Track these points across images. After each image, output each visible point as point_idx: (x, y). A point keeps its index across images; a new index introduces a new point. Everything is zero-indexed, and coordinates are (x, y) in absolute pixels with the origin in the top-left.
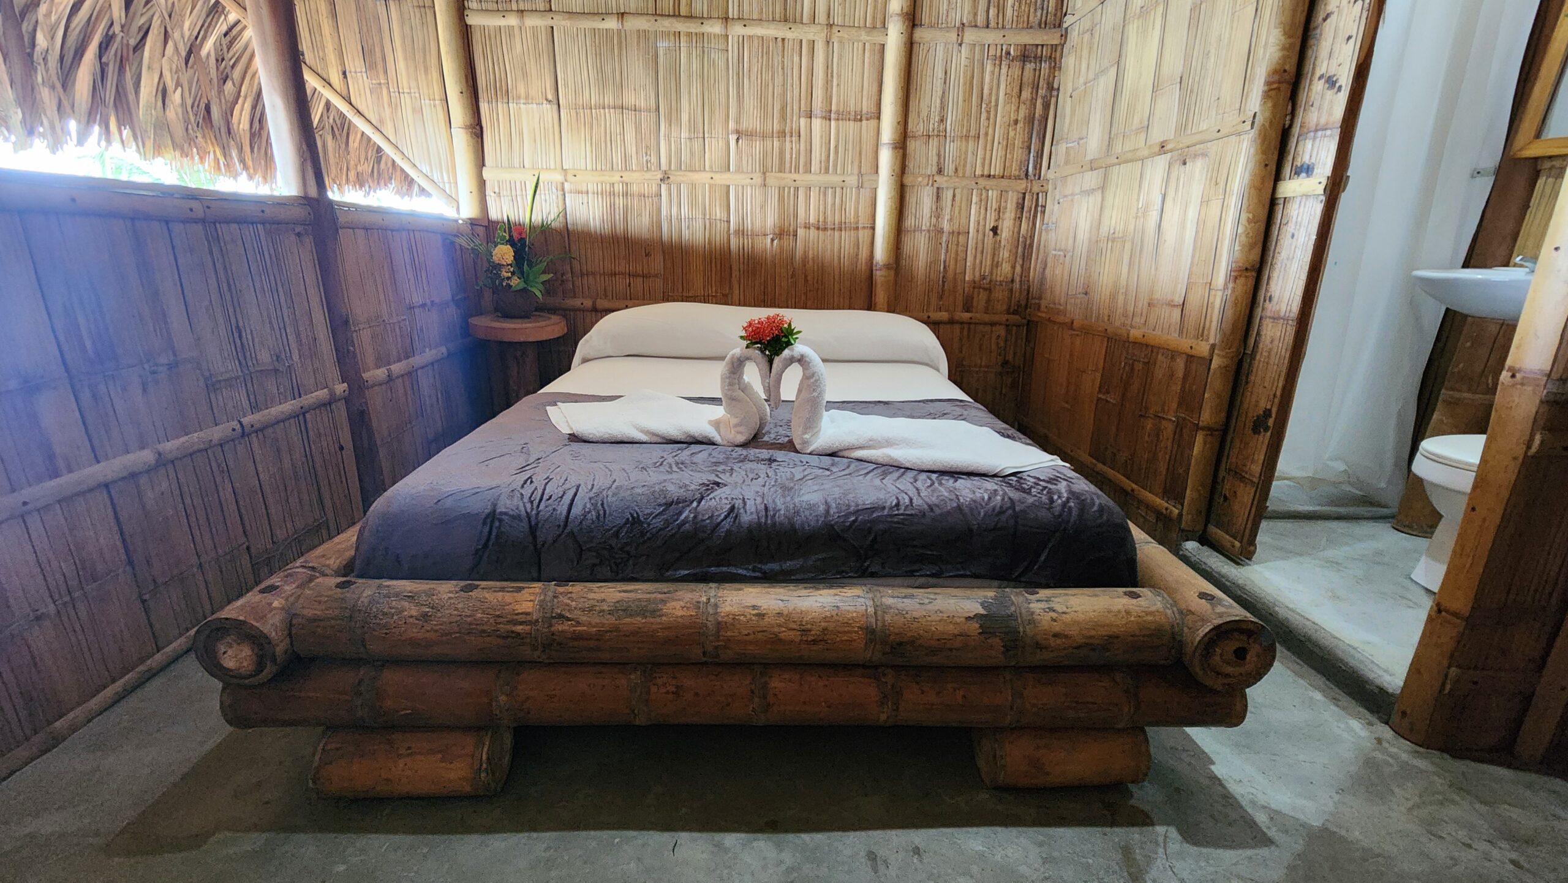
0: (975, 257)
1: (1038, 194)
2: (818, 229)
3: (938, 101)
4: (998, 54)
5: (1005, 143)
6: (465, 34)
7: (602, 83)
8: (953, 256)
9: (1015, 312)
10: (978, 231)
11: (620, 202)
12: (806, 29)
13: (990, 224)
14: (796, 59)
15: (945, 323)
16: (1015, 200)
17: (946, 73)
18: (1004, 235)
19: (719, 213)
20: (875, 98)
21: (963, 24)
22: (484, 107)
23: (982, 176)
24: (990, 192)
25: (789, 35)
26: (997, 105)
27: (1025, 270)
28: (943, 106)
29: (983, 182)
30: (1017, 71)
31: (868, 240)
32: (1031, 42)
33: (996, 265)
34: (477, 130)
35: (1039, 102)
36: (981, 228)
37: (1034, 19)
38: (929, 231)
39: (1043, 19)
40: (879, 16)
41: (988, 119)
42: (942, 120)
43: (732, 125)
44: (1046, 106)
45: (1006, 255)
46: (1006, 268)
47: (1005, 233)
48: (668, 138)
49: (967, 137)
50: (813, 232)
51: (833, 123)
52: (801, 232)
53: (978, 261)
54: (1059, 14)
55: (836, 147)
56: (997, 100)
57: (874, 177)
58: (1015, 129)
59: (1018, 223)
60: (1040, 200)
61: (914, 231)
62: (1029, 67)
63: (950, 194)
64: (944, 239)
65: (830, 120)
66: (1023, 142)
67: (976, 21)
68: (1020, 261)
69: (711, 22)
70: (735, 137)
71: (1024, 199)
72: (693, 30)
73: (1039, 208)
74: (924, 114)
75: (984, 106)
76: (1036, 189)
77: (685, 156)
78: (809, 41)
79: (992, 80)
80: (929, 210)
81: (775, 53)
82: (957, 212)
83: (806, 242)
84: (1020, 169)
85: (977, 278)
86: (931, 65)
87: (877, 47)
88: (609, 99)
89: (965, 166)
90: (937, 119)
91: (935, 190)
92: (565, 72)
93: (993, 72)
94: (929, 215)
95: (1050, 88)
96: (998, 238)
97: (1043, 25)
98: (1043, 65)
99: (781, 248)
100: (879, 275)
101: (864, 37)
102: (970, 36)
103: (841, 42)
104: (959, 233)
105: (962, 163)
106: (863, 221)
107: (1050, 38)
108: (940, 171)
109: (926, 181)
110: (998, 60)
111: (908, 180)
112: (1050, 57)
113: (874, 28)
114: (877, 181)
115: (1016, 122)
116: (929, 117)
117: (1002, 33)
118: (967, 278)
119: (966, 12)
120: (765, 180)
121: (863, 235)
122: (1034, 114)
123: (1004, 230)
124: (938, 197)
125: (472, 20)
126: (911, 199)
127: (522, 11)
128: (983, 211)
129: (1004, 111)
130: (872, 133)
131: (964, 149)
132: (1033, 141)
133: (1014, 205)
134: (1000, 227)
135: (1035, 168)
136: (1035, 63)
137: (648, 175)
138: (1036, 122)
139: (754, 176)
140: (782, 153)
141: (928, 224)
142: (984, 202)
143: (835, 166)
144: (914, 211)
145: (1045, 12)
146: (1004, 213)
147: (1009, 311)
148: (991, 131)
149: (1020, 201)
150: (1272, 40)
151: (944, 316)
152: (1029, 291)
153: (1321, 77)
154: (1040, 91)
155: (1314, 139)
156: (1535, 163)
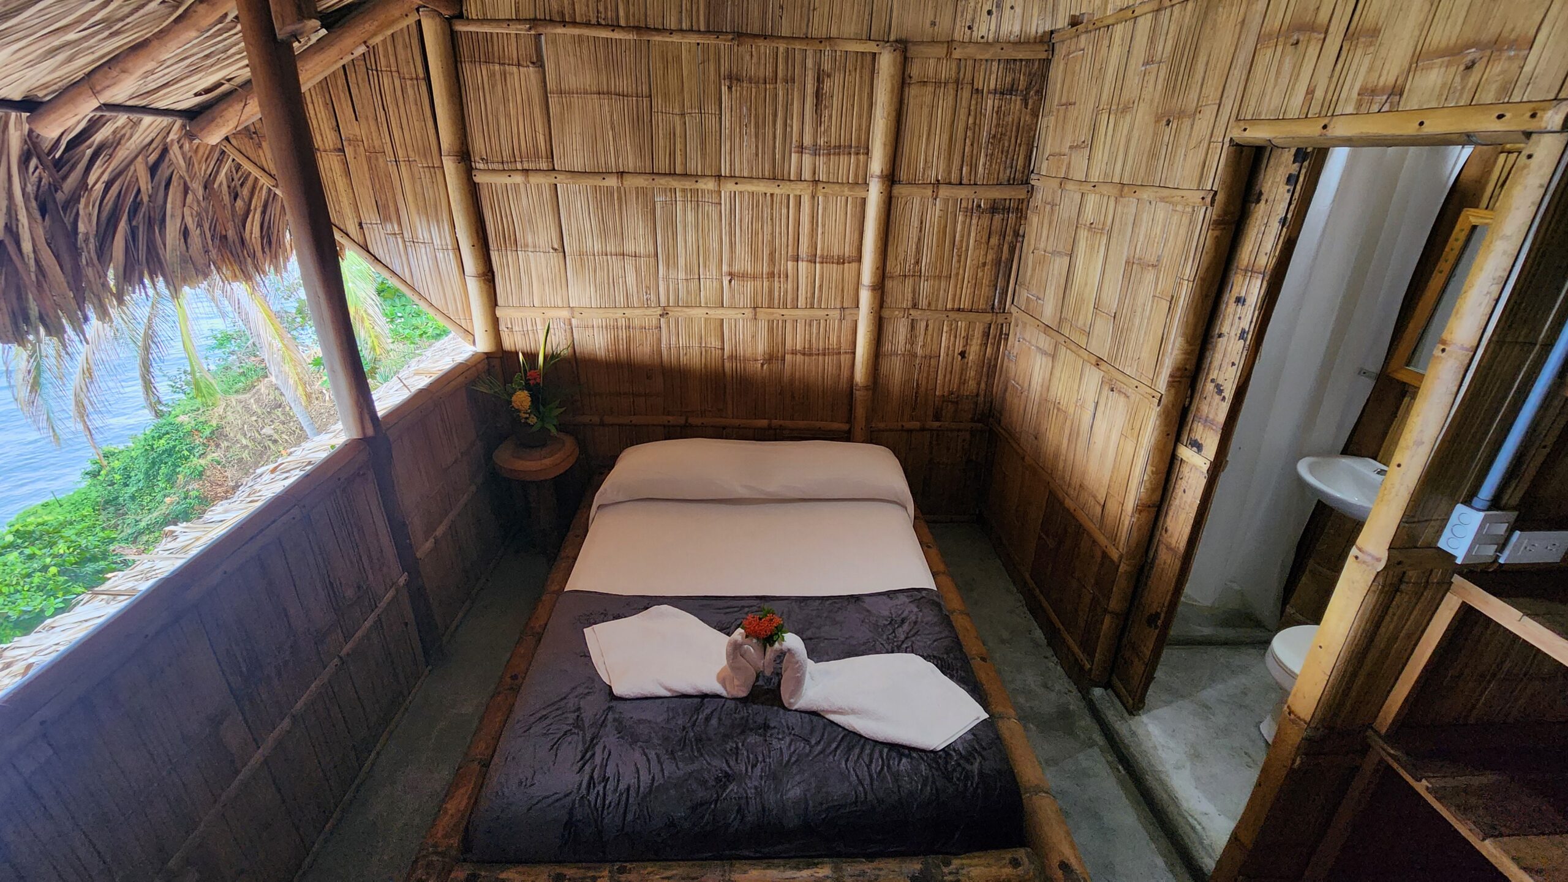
0: (945, 376)
1: (1002, 325)
2: (804, 354)
3: (914, 247)
4: (970, 207)
5: (974, 282)
6: (473, 193)
7: (604, 233)
8: (925, 375)
9: (979, 421)
10: (947, 355)
11: (623, 334)
12: (793, 186)
13: (959, 348)
14: (784, 211)
15: (917, 430)
16: (981, 328)
17: (922, 223)
18: (971, 358)
19: (714, 343)
20: (856, 244)
21: (938, 181)
22: (494, 256)
23: (953, 309)
24: (960, 323)
25: (777, 191)
26: (967, 250)
27: (989, 385)
28: (919, 251)
29: (952, 315)
30: (986, 222)
31: (848, 363)
32: (1000, 197)
33: (963, 382)
34: (488, 276)
35: (1006, 247)
36: (950, 352)
37: (1004, 177)
38: (904, 355)
39: (1012, 176)
40: (861, 173)
41: (959, 261)
42: (918, 262)
43: (725, 268)
44: (1012, 250)
45: (973, 374)
46: (972, 384)
47: (972, 357)
48: (667, 279)
49: (940, 277)
50: (799, 357)
51: (818, 265)
52: (788, 357)
53: (947, 379)
54: (1026, 172)
55: (821, 286)
56: (968, 245)
57: (854, 311)
58: (983, 271)
59: (983, 349)
60: (1004, 329)
61: (891, 356)
62: (998, 217)
63: (923, 324)
64: (917, 362)
65: (815, 263)
66: (990, 281)
67: (950, 179)
68: (984, 379)
69: (705, 180)
70: (729, 278)
71: (990, 328)
72: (688, 187)
73: (1003, 336)
74: (901, 257)
75: (955, 250)
76: (1000, 321)
77: (682, 294)
78: (796, 196)
79: (963, 228)
80: (904, 337)
81: (764, 207)
82: (929, 339)
83: (794, 365)
84: (987, 303)
85: (946, 394)
86: (908, 216)
87: (859, 201)
88: (611, 248)
89: (937, 300)
90: (912, 261)
91: (910, 322)
92: (569, 224)
93: (964, 222)
94: (904, 342)
95: (1016, 234)
96: (966, 360)
97: (1011, 182)
98: (1011, 215)
99: (770, 370)
100: (859, 395)
101: (847, 192)
102: (944, 192)
103: (825, 196)
104: (930, 357)
105: (935, 298)
106: (845, 346)
107: (1020, 193)
108: (915, 305)
109: (901, 314)
110: (969, 212)
111: (886, 313)
112: (1017, 208)
113: (857, 184)
114: (858, 315)
115: (984, 264)
116: (905, 260)
117: (973, 190)
118: (937, 393)
119: (941, 170)
120: (755, 315)
121: (845, 359)
122: (1001, 257)
123: (971, 354)
124: (913, 328)
125: (479, 178)
126: (888, 329)
127: (527, 170)
128: (952, 338)
129: (973, 255)
130: (854, 274)
131: (936, 287)
132: (999, 280)
133: (981, 332)
134: (967, 352)
135: (1000, 302)
136: (1004, 214)
137: (649, 312)
138: (1002, 264)
139: (746, 311)
140: (771, 291)
141: (903, 349)
142: (954, 331)
143: (820, 301)
144: (890, 338)
145: (1013, 170)
146: (971, 340)
147: (972, 420)
148: (961, 271)
149: (987, 330)
150: (1177, 345)
151: (916, 425)
152: (992, 403)
153: (1213, 381)
154: (1007, 238)
155: (1204, 426)
156: (1404, 385)
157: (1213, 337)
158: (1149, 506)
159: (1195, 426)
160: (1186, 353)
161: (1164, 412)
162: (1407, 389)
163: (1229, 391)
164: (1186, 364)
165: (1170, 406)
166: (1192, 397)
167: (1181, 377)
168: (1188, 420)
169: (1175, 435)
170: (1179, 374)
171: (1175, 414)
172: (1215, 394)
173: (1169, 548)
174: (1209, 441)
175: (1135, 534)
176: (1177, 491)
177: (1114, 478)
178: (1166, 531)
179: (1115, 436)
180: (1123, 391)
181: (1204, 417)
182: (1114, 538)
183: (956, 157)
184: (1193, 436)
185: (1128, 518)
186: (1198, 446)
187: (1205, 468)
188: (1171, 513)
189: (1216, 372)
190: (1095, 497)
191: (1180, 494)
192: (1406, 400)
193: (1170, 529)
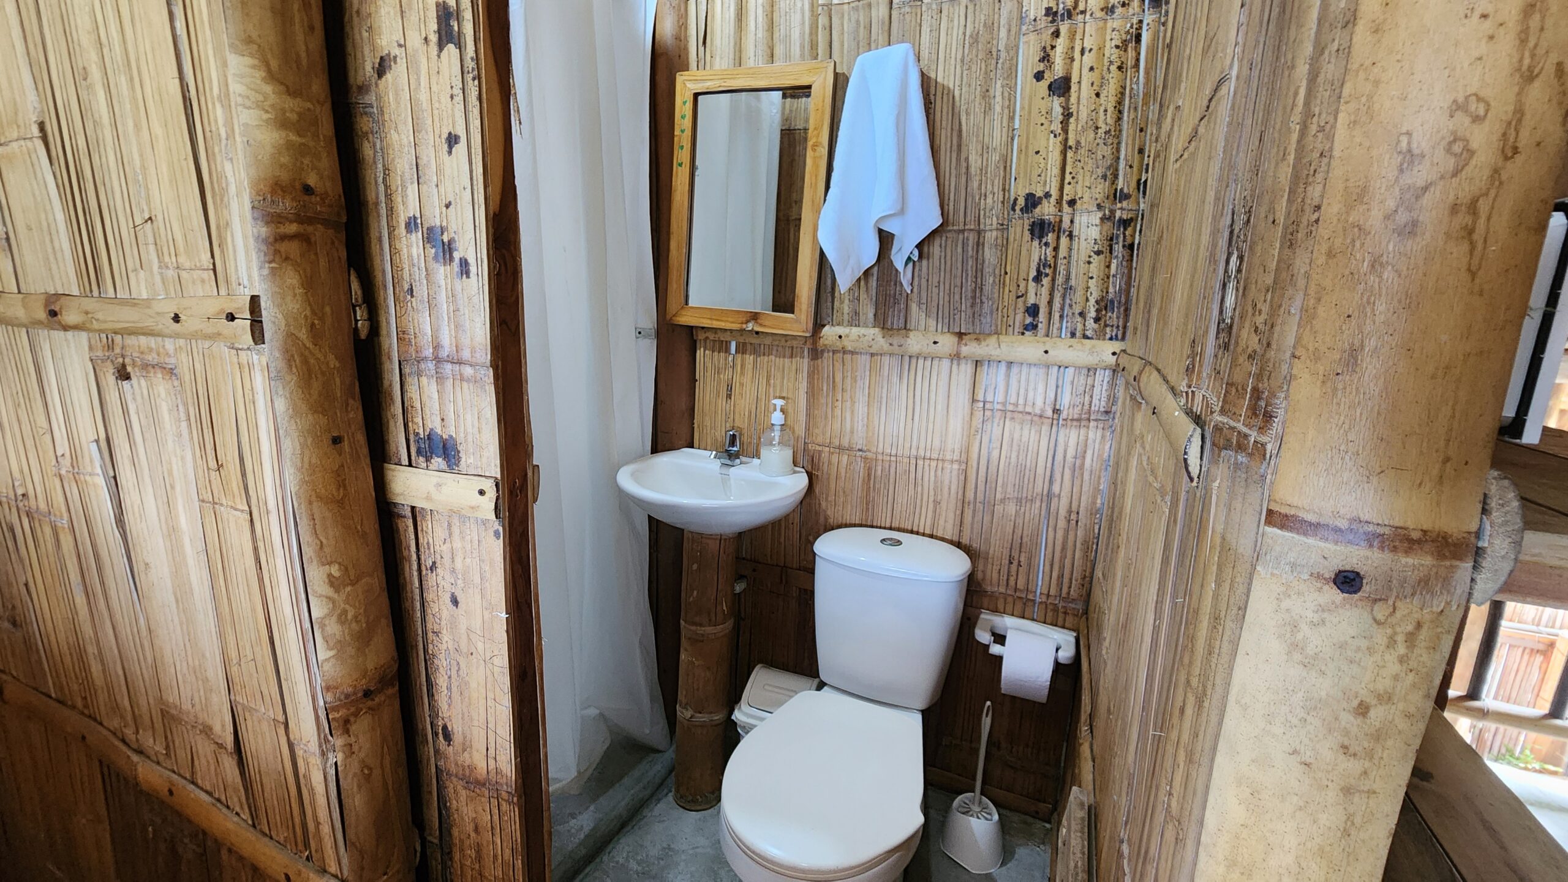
153: (412, 225)
155: (440, 379)
156: (690, 330)
157: (363, 89)
158: (367, 694)
159: (412, 392)
160: (282, 123)
161: (289, 361)
162: (695, 338)
163: (472, 245)
165: (303, 334)
166: (371, 301)
167: (300, 220)
168: (386, 383)
169: (361, 438)
170: (286, 205)
171: (333, 363)
172: (433, 265)
173: (474, 783)
174: (468, 420)
175: (357, 801)
176: (433, 608)
177: (233, 654)
178: (448, 737)
179: (187, 520)
180: (151, 358)
181: (428, 352)
184: (418, 426)
185: (316, 761)
186: (442, 450)
187: (487, 504)
188: (441, 681)
189: (412, 190)
190: (207, 731)
191: (445, 614)
192: (700, 353)
193: (457, 728)
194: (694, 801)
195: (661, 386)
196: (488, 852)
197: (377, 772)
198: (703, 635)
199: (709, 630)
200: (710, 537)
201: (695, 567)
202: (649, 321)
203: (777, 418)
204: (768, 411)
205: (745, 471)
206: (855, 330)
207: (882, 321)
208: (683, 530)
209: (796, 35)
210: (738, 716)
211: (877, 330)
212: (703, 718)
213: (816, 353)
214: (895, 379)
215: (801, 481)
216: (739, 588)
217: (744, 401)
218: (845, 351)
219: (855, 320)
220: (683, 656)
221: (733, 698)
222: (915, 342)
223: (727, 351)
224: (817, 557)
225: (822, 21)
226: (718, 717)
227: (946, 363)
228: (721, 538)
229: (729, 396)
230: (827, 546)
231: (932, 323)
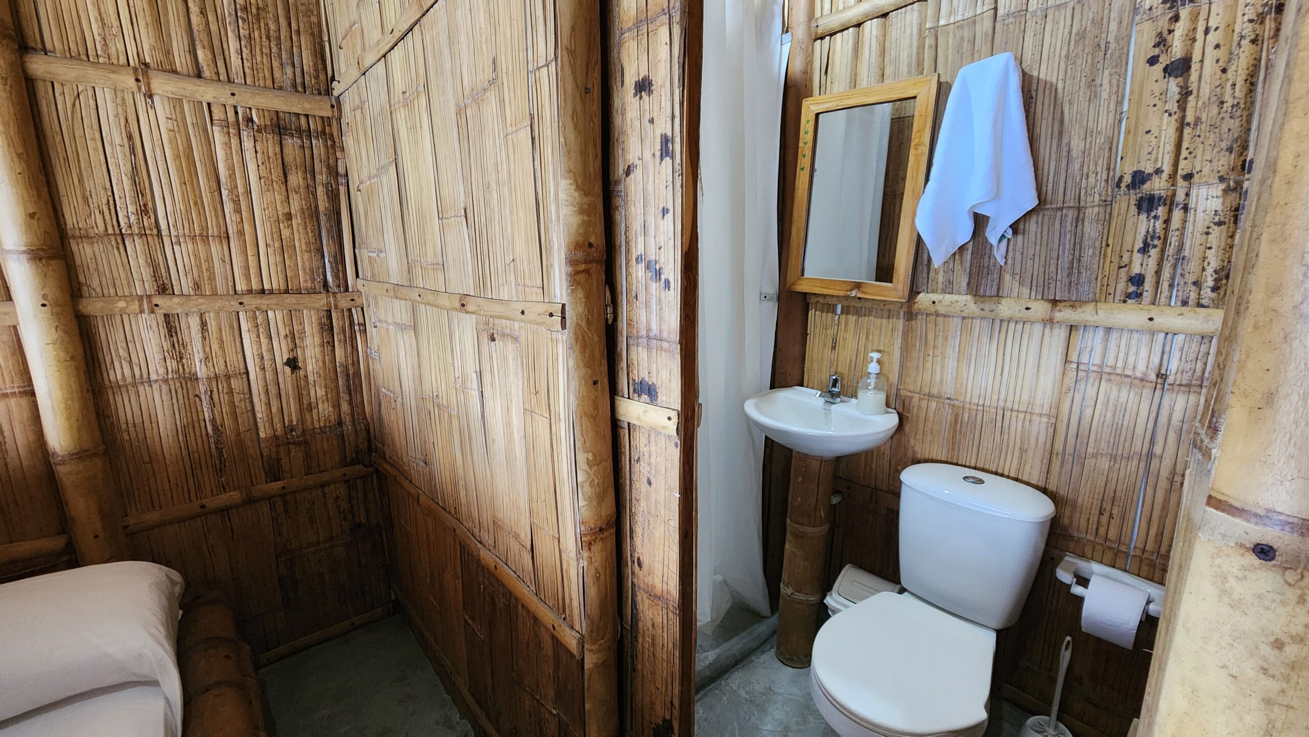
1: (350, 310)
3: (127, 183)
4: (230, 119)
5: (277, 244)
8: (226, 408)
9: (353, 463)
10: (263, 369)
13: (282, 353)
15: (237, 506)
18: (310, 368)
21: (146, 65)
23: (250, 291)
24: (271, 314)
26: (248, 193)
27: (356, 406)
28: (140, 189)
29: (252, 302)
30: (272, 148)
32: (285, 108)
33: (306, 407)
35: (320, 191)
36: (267, 364)
37: (282, 79)
38: (166, 381)
39: (299, 80)
41: (238, 211)
42: (145, 210)
44: (333, 197)
45: (321, 392)
46: (325, 410)
47: (311, 365)
49: (205, 238)
53: (274, 409)
54: (322, 77)
56: (247, 184)
58: (290, 227)
59: (328, 349)
60: (355, 317)
61: (134, 385)
62: (291, 142)
63: (194, 322)
64: (202, 389)
66: (308, 244)
67: (172, 63)
68: (344, 397)
71: (330, 317)
73: (356, 328)
75: (225, 193)
76: (344, 303)
79: (229, 157)
80: (157, 350)
82: (215, 347)
84: (313, 280)
85: (280, 432)
89: (212, 278)
90: (131, 209)
91: (161, 319)
93: (228, 145)
94: (158, 357)
95: (333, 172)
96: (302, 373)
97: (299, 88)
98: (314, 142)
100: (67, 473)
102: (161, 85)
104: (228, 377)
105: (206, 275)
108: (164, 289)
109: (135, 306)
110: (232, 128)
111: (92, 307)
112: (323, 133)
114: (12, 314)
115: (289, 216)
116: (112, 206)
117: (228, 90)
118: (262, 435)
119: (145, 45)
122: (317, 207)
123: (309, 361)
124: (171, 329)
128: (264, 340)
129: (262, 200)
131: (202, 255)
132: (324, 242)
133: (316, 328)
134: (300, 358)
135: (336, 276)
136: (301, 138)
138: (323, 218)
141: (161, 371)
142: (264, 329)
144: (122, 353)
145: (298, 70)
146: (302, 339)
147: (344, 463)
148: (247, 228)
149: (324, 320)
150: (562, 196)
151: (233, 496)
152: (368, 431)
153: (639, 259)
154: (318, 177)
155: (649, 349)
156: (805, 297)
157: (618, 182)
158: (601, 530)
159: (633, 355)
160: (581, 211)
161: (577, 339)
162: (808, 301)
163: (673, 271)
164: (586, 234)
165: (583, 324)
166: (615, 302)
167: (586, 262)
168: (619, 349)
169: (606, 381)
170: (580, 255)
171: (596, 339)
172: (649, 282)
173: (655, 597)
174: (664, 374)
175: (592, 591)
176: (636, 485)
177: (535, 496)
178: (640, 565)
179: (516, 419)
180: (507, 331)
181: (644, 333)
182: (562, 609)
183: (172, 27)
184: (635, 375)
185: (573, 563)
186: (648, 391)
187: (672, 426)
188: (638, 530)
189: (641, 240)
190: (517, 537)
191: (643, 490)
192: (811, 313)
193: (645, 560)
194: (791, 660)
195: (779, 338)
196: (659, 642)
197: (602, 577)
198: (803, 533)
199: (809, 529)
200: (814, 458)
201: (800, 479)
202: (771, 286)
203: (873, 368)
204: (866, 361)
205: (843, 409)
206: (948, 297)
207: (974, 289)
208: (791, 450)
209: (904, 56)
210: (829, 601)
211: (969, 297)
212: (800, 597)
213: (911, 316)
214: (985, 339)
215: (892, 420)
216: (835, 500)
217: (847, 352)
218: (937, 314)
219: (948, 288)
220: (787, 546)
221: (827, 587)
222: (1007, 308)
223: (834, 312)
224: (903, 485)
225: (929, 41)
226: (813, 599)
227: (1038, 328)
228: (822, 460)
229: (834, 348)
230: (911, 477)
231: (1026, 291)
